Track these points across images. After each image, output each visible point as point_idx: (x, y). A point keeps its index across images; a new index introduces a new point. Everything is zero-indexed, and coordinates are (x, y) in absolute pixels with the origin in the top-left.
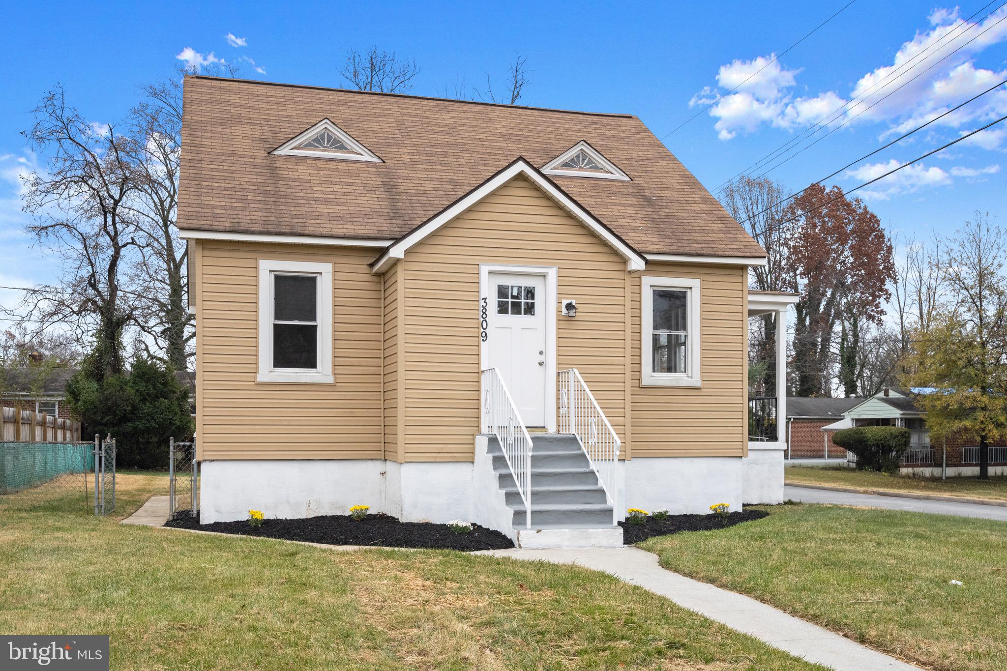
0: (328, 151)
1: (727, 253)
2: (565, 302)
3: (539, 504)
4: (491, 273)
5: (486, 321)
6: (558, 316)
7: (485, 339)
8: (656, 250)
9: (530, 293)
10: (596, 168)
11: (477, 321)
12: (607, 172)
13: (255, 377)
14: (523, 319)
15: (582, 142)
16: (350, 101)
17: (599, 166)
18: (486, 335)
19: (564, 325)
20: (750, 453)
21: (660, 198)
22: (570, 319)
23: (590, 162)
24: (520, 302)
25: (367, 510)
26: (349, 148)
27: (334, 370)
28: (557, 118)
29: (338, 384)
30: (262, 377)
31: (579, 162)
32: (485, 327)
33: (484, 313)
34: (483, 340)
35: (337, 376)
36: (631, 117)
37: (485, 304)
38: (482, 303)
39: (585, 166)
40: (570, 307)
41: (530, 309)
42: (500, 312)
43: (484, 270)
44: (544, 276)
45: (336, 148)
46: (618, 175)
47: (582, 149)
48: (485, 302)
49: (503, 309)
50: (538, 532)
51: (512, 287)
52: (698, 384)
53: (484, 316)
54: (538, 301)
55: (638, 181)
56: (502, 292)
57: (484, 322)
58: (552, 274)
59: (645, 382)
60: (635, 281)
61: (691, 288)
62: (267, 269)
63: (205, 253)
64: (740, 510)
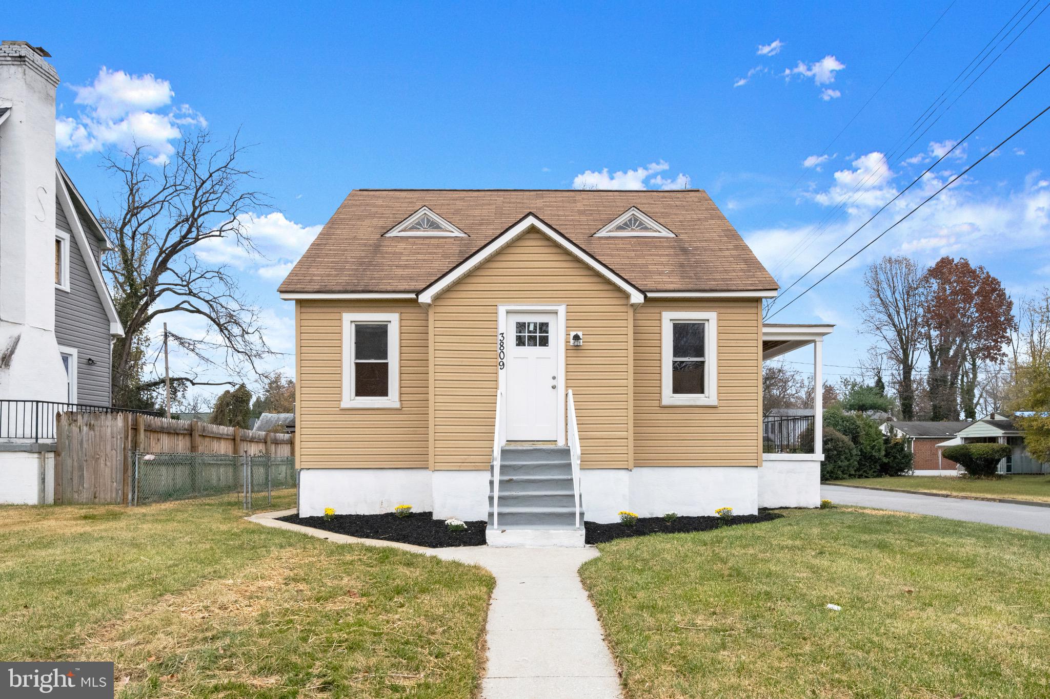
0: (427, 231)
1: (740, 288)
2: (573, 334)
3: (519, 506)
4: (508, 312)
5: (503, 352)
6: (566, 346)
7: (502, 367)
8: (672, 288)
9: (544, 327)
10: (646, 229)
11: (496, 352)
12: (656, 231)
13: (340, 404)
14: (538, 350)
15: (633, 208)
16: (467, 197)
17: (649, 227)
18: (503, 364)
19: (571, 353)
21: (696, 249)
22: (577, 348)
23: (641, 224)
24: (536, 336)
25: (409, 508)
26: (443, 227)
27: (400, 397)
28: (633, 196)
29: (403, 409)
30: (344, 405)
31: (635, 224)
32: (502, 358)
33: (502, 346)
34: (501, 369)
35: (403, 402)
36: (698, 191)
37: (502, 339)
38: (500, 337)
39: (636, 227)
40: (576, 338)
41: (544, 342)
42: (518, 345)
43: (502, 310)
44: (556, 313)
45: (433, 228)
46: (665, 233)
47: (633, 214)
48: (502, 336)
49: (520, 342)
50: (502, 532)
51: (529, 324)
52: (716, 403)
53: (502, 348)
54: (551, 335)
55: (682, 237)
56: (521, 326)
57: (502, 353)
58: (562, 309)
59: (665, 402)
60: (656, 316)
61: (708, 320)
62: (349, 320)
63: (303, 310)
64: (756, 513)
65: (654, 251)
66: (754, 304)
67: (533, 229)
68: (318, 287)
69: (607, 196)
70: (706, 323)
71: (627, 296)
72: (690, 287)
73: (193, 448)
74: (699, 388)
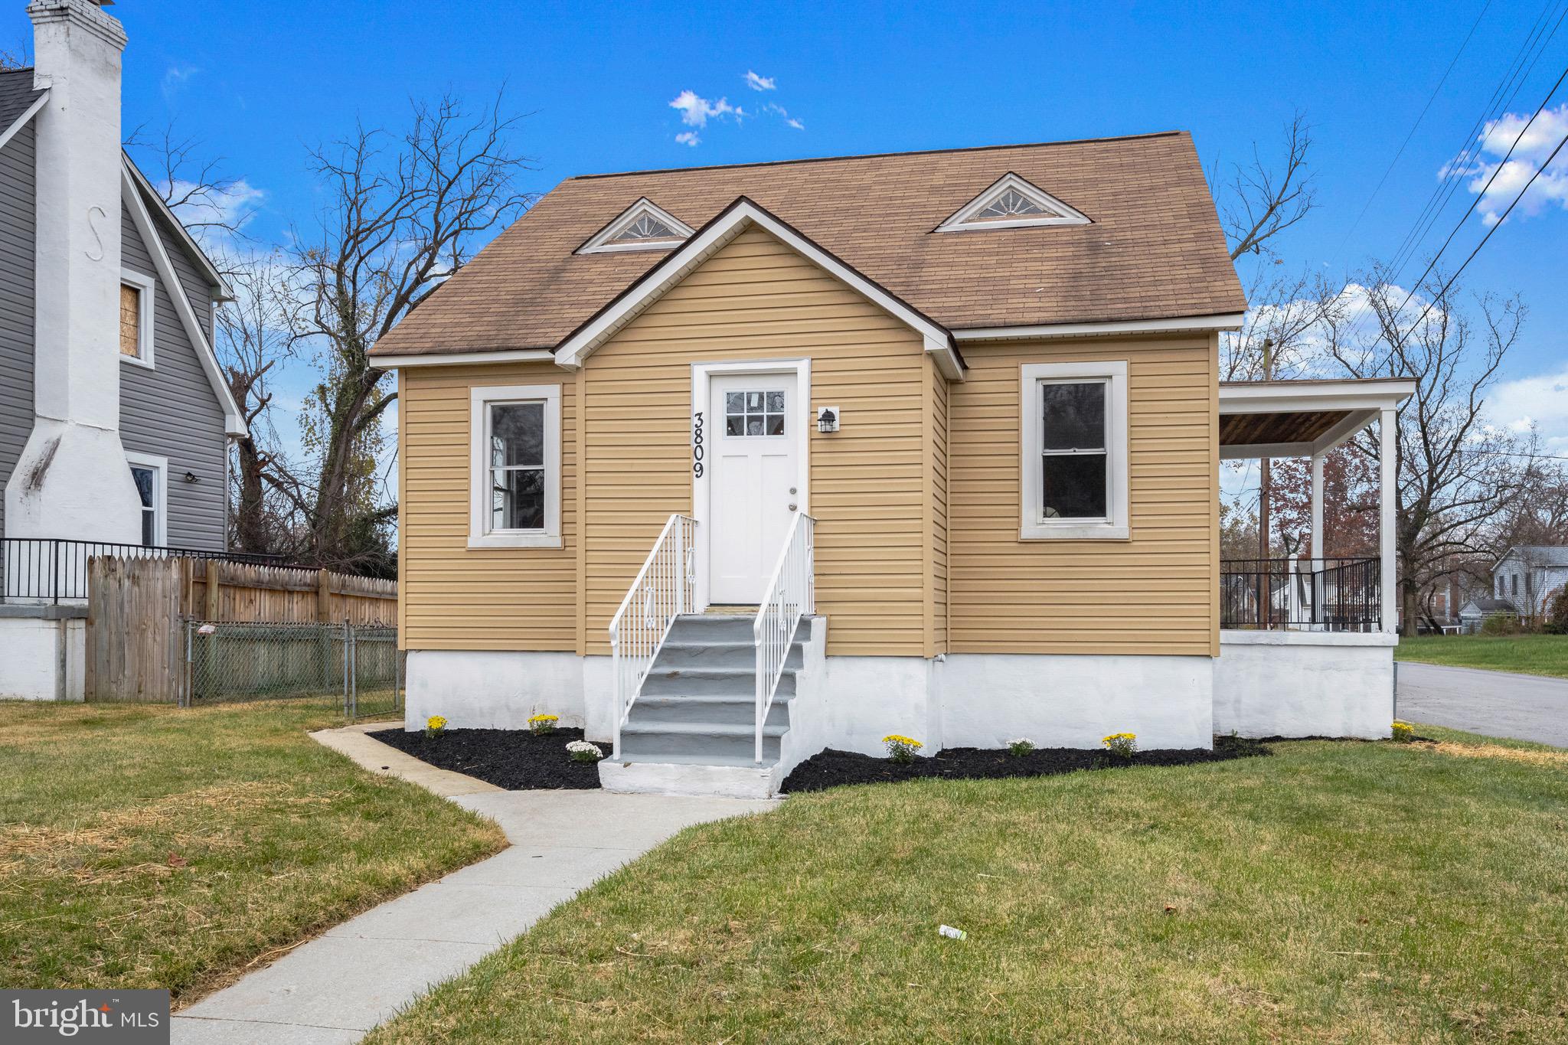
0: (648, 241)
1: (1166, 313)
2: (822, 411)
4: (711, 376)
5: (700, 446)
6: (811, 432)
7: (699, 474)
8: (1035, 320)
9: (775, 399)
10: (1035, 212)
11: (688, 448)
12: (1054, 216)
13: (466, 542)
14: (766, 442)
15: (1009, 176)
17: (1041, 208)
18: (701, 468)
19: (819, 445)
20: (1224, 651)
21: (1119, 243)
22: (829, 435)
23: (1026, 203)
24: (767, 416)
25: (555, 720)
26: (675, 233)
27: (563, 529)
29: (568, 549)
30: (475, 540)
31: (1014, 205)
32: (699, 456)
33: (699, 436)
34: (697, 476)
35: (567, 537)
36: (1177, 134)
37: (699, 423)
38: (696, 421)
39: (1017, 211)
40: (829, 417)
41: (777, 427)
42: (729, 433)
43: (699, 373)
44: (793, 373)
45: (658, 235)
46: (1070, 218)
47: (1011, 187)
48: (699, 419)
49: (734, 427)
50: (625, 766)
51: (749, 395)
52: (1125, 534)
53: (699, 440)
54: (788, 414)
55: (1103, 223)
56: (735, 401)
57: (699, 449)
58: (803, 367)
59: (1029, 531)
60: (1010, 373)
61: (1110, 377)
62: (482, 397)
63: (411, 384)
64: (1209, 746)
65: (1036, 253)
66: (1202, 343)
67: (749, 227)
68: (430, 345)
69: (998, 156)
70: (1108, 383)
71: (919, 338)
72: (1069, 316)
73: (321, 614)
74: (1095, 505)
